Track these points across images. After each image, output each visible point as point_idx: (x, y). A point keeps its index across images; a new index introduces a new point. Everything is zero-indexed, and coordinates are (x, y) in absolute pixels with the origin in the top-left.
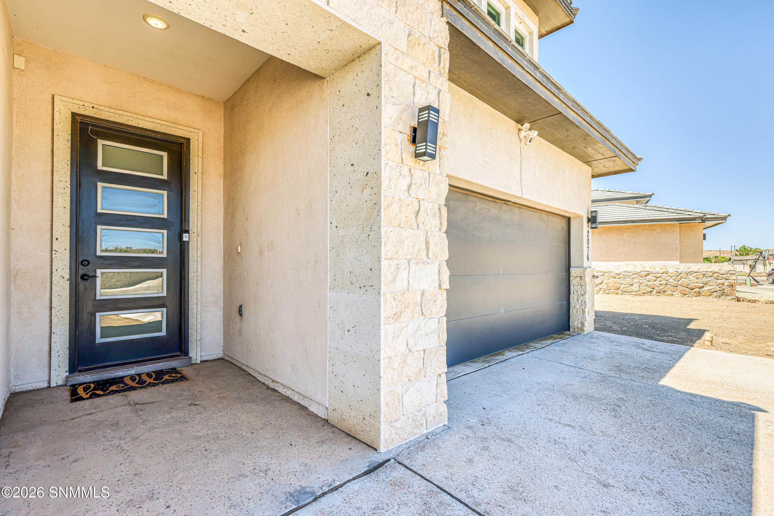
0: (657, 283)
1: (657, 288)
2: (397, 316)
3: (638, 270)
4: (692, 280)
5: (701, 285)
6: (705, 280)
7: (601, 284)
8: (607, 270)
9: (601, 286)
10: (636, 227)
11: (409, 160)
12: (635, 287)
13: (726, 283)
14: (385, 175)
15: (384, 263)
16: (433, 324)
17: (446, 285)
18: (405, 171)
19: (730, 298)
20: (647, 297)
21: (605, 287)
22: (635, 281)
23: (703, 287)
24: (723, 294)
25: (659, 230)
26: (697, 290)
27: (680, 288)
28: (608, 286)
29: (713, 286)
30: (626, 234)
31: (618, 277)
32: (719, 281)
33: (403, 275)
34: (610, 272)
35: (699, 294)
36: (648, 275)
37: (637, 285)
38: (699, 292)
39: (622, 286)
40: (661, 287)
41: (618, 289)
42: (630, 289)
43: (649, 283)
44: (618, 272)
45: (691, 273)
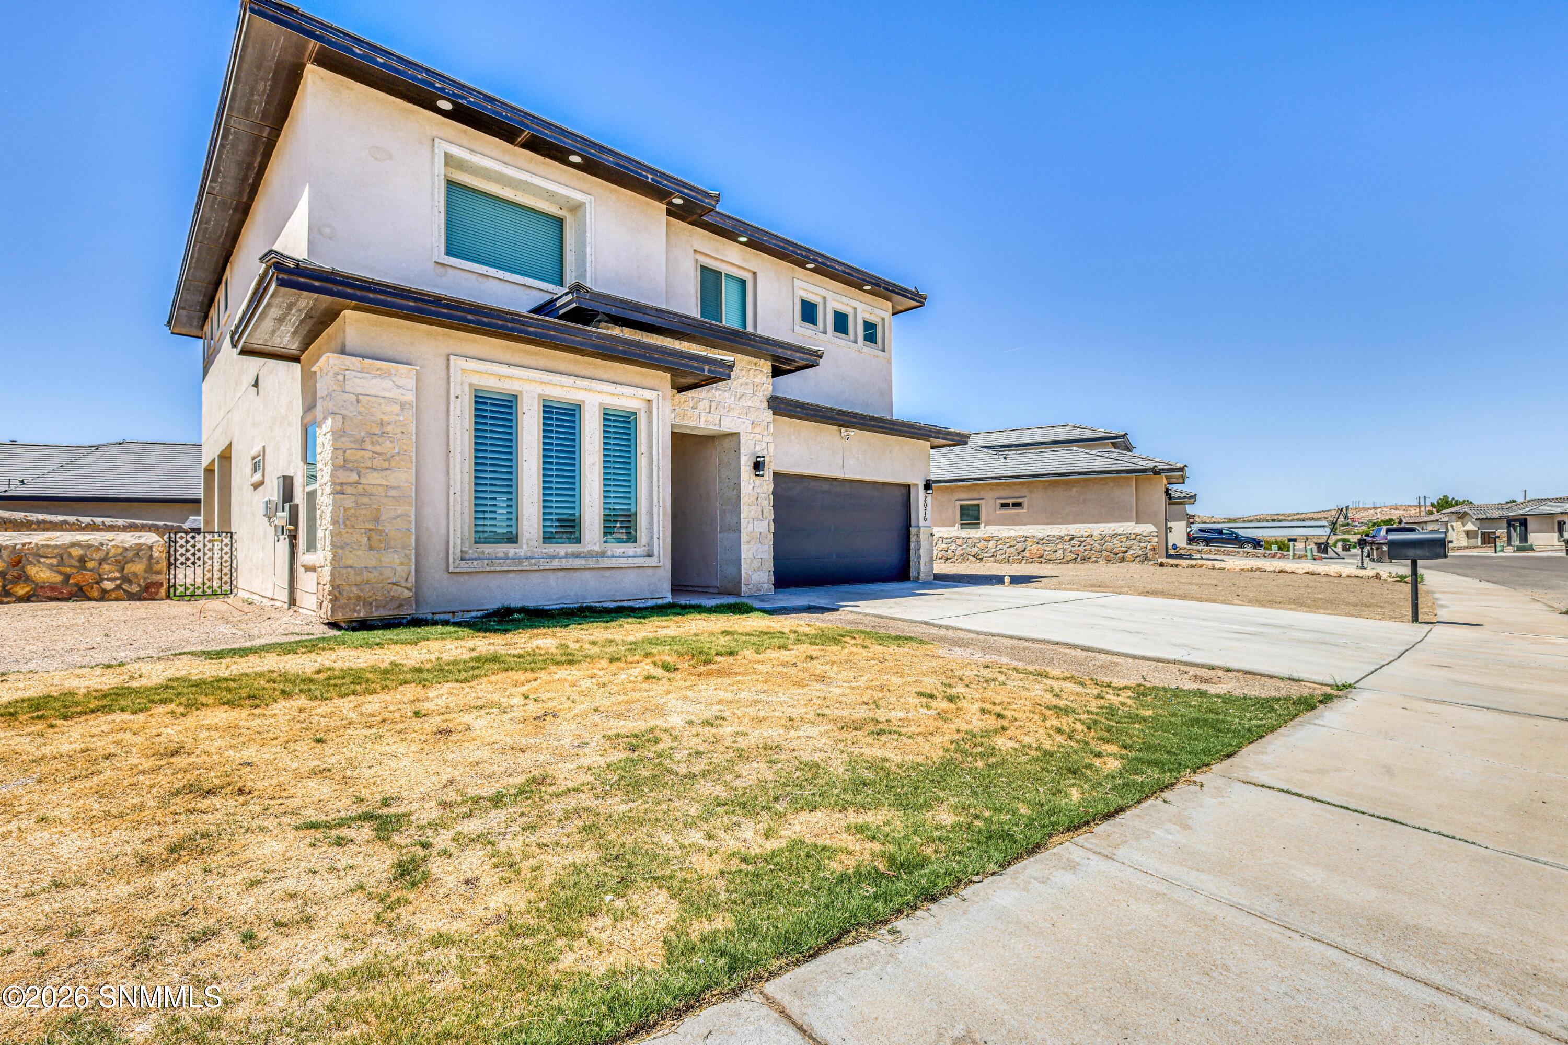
0: (1081, 548)
1: (1081, 555)
2: (748, 542)
3: (1062, 534)
4: (1116, 544)
5: (1125, 549)
6: (1129, 543)
7: (1023, 551)
8: (1029, 535)
9: (1023, 554)
10: (1085, 480)
11: (753, 477)
12: (1059, 554)
13: (1149, 547)
14: (742, 485)
15: (742, 521)
16: (766, 548)
17: (773, 530)
18: (751, 481)
19: (1152, 563)
20: (1071, 565)
21: (1027, 555)
22: (1060, 546)
23: (1126, 552)
24: (1146, 559)
25: (1111, 484)
26: (1121, 555)
27: (1105, 554)
28: (1031, 554)
29: (1136, 550)
30: (1074, 490)
31: (1041, 542)
32: (1142, 545)
33: (751, 525)
34: (1033, 537)
35: (1123, 560)
36: (1072, 539)
37: (1061, 552)
38: (1123, 557)
39: (1046, 553)
40: (1086, 553)
41: (1042, 557)
42: (1053, 556)
43: (1073, 549)
44: (1041, 536)
45: (1113, 536)
